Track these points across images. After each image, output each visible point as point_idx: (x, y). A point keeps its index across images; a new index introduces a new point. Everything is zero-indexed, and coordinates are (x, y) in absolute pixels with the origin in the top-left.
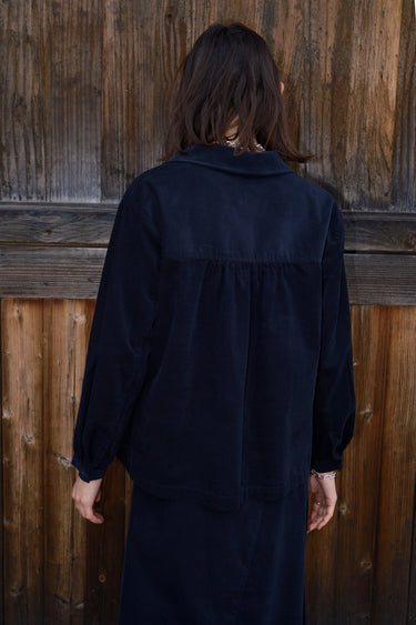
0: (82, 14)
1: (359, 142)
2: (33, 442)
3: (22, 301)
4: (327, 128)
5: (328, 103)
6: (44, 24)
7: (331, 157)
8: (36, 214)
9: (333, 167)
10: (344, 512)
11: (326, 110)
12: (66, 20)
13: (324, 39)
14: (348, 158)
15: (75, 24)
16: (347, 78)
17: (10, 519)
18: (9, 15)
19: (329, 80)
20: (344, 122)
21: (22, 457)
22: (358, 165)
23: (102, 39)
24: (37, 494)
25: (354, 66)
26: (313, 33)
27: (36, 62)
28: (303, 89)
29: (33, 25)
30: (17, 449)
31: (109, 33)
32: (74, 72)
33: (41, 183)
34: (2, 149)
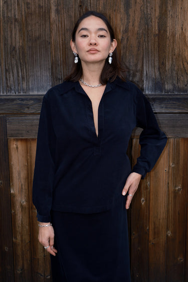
0: (40, 7)
1: (172, 61)
2: (25, 203)
3: (17, 140)
4: (157, 55)
5: (157, 43)
6: (23, 13)
7: (159, 69)
8: (22, 100)
9: (160, 73)
10: (169, 235)
11: (156, 46)
12: (33, 10)
13: (154, 13)
14: (167, 68)
15: (37, 12)
16: (165, 31)
17: (16, 238)
18: (7, 9)
19: (157, 32)
20: (165, 52)
21: (20, 210)
22: (172, 72)
23: (50, 18)
24: (27, 227)
25: (169, 25)
26: (148, 10)
27: (20, 30)
28: (145, 37)
29: (18, 13)
30: (18, 207)
31: (53, 15)
32: (37, 34)
33: (25, 86)
34: (6, 70)
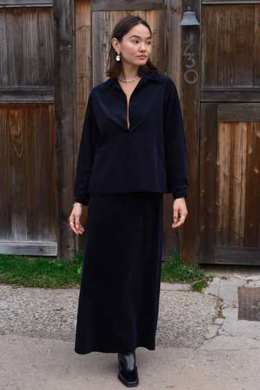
0: (247, 22)
2: (227, 173)
3: (224, 122)
6: (234, 26)
8: (231, 92)
12: (241, 24)
15: (244, 26)
17: (218, 202)
18: (222, 24)
21: (223, 178)
24: (228, 193)
27: (231, 40)
29: (230, 27)
30: (221, 176)
31: (256, 28)
32: (243, 42)
33: (232, 81)
34: (218, 69)
